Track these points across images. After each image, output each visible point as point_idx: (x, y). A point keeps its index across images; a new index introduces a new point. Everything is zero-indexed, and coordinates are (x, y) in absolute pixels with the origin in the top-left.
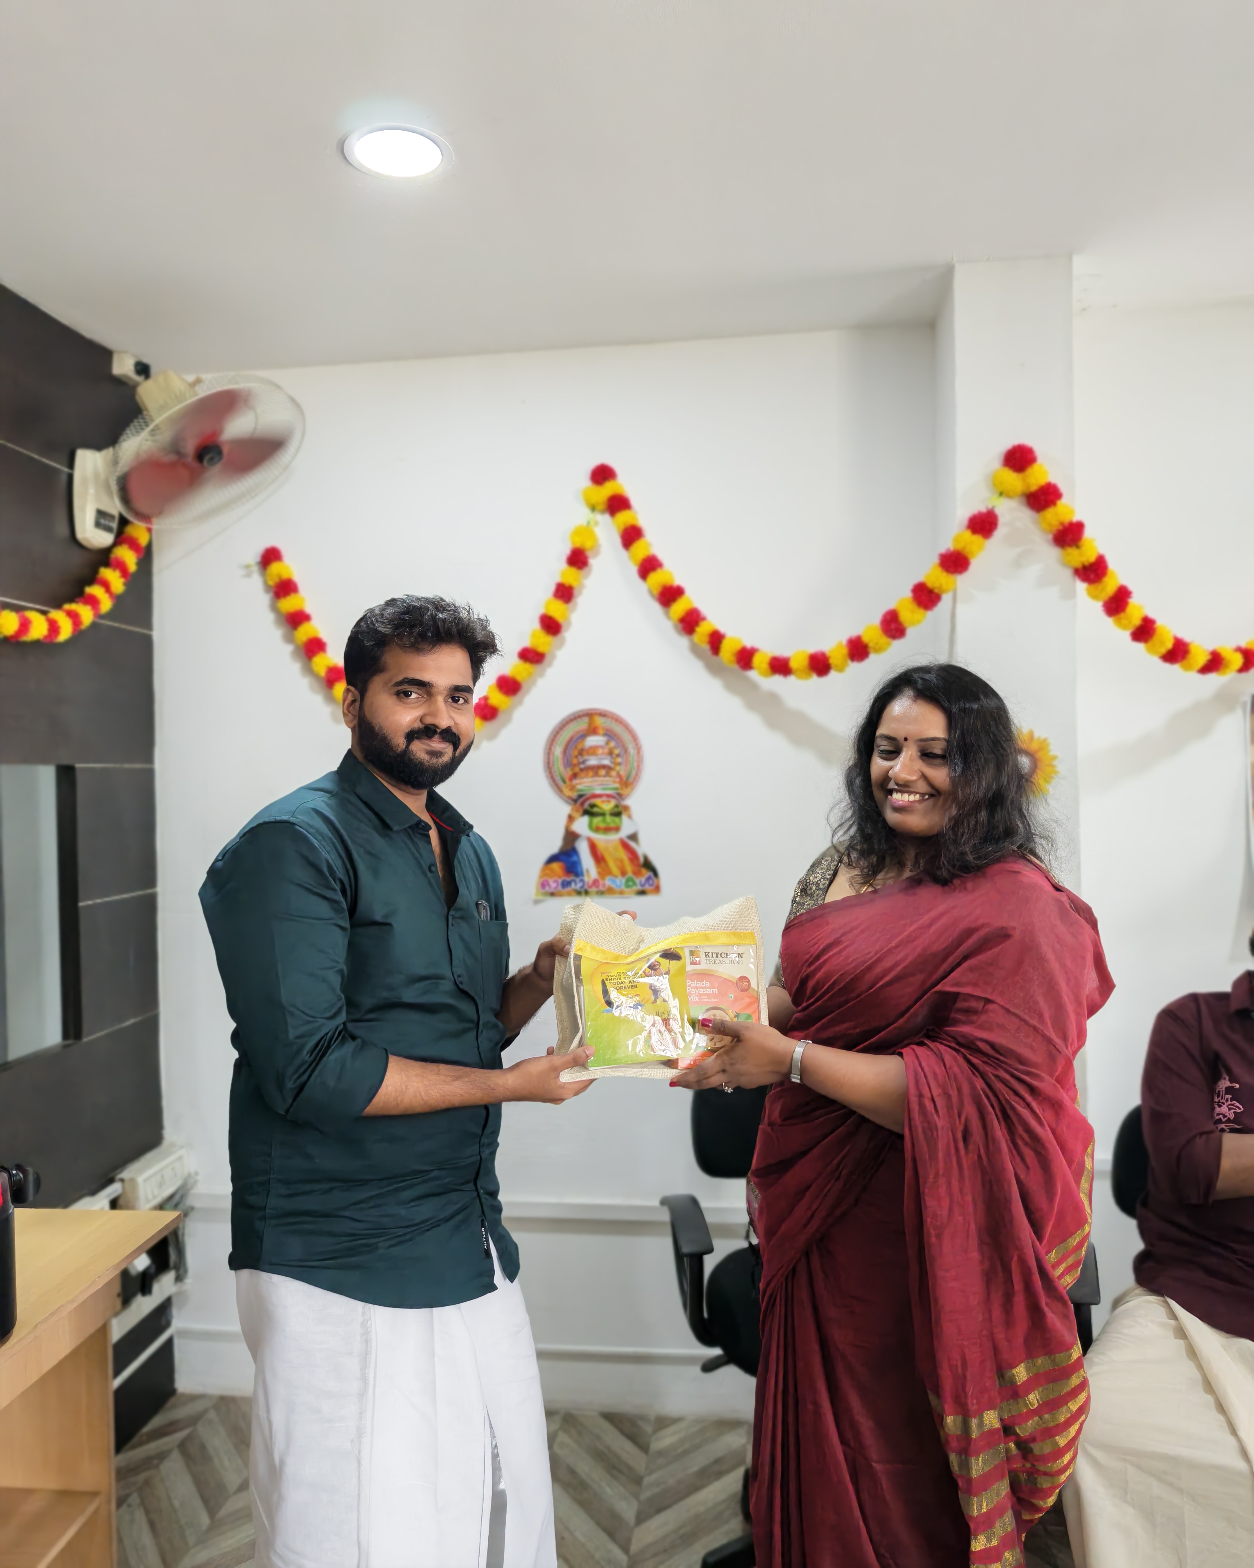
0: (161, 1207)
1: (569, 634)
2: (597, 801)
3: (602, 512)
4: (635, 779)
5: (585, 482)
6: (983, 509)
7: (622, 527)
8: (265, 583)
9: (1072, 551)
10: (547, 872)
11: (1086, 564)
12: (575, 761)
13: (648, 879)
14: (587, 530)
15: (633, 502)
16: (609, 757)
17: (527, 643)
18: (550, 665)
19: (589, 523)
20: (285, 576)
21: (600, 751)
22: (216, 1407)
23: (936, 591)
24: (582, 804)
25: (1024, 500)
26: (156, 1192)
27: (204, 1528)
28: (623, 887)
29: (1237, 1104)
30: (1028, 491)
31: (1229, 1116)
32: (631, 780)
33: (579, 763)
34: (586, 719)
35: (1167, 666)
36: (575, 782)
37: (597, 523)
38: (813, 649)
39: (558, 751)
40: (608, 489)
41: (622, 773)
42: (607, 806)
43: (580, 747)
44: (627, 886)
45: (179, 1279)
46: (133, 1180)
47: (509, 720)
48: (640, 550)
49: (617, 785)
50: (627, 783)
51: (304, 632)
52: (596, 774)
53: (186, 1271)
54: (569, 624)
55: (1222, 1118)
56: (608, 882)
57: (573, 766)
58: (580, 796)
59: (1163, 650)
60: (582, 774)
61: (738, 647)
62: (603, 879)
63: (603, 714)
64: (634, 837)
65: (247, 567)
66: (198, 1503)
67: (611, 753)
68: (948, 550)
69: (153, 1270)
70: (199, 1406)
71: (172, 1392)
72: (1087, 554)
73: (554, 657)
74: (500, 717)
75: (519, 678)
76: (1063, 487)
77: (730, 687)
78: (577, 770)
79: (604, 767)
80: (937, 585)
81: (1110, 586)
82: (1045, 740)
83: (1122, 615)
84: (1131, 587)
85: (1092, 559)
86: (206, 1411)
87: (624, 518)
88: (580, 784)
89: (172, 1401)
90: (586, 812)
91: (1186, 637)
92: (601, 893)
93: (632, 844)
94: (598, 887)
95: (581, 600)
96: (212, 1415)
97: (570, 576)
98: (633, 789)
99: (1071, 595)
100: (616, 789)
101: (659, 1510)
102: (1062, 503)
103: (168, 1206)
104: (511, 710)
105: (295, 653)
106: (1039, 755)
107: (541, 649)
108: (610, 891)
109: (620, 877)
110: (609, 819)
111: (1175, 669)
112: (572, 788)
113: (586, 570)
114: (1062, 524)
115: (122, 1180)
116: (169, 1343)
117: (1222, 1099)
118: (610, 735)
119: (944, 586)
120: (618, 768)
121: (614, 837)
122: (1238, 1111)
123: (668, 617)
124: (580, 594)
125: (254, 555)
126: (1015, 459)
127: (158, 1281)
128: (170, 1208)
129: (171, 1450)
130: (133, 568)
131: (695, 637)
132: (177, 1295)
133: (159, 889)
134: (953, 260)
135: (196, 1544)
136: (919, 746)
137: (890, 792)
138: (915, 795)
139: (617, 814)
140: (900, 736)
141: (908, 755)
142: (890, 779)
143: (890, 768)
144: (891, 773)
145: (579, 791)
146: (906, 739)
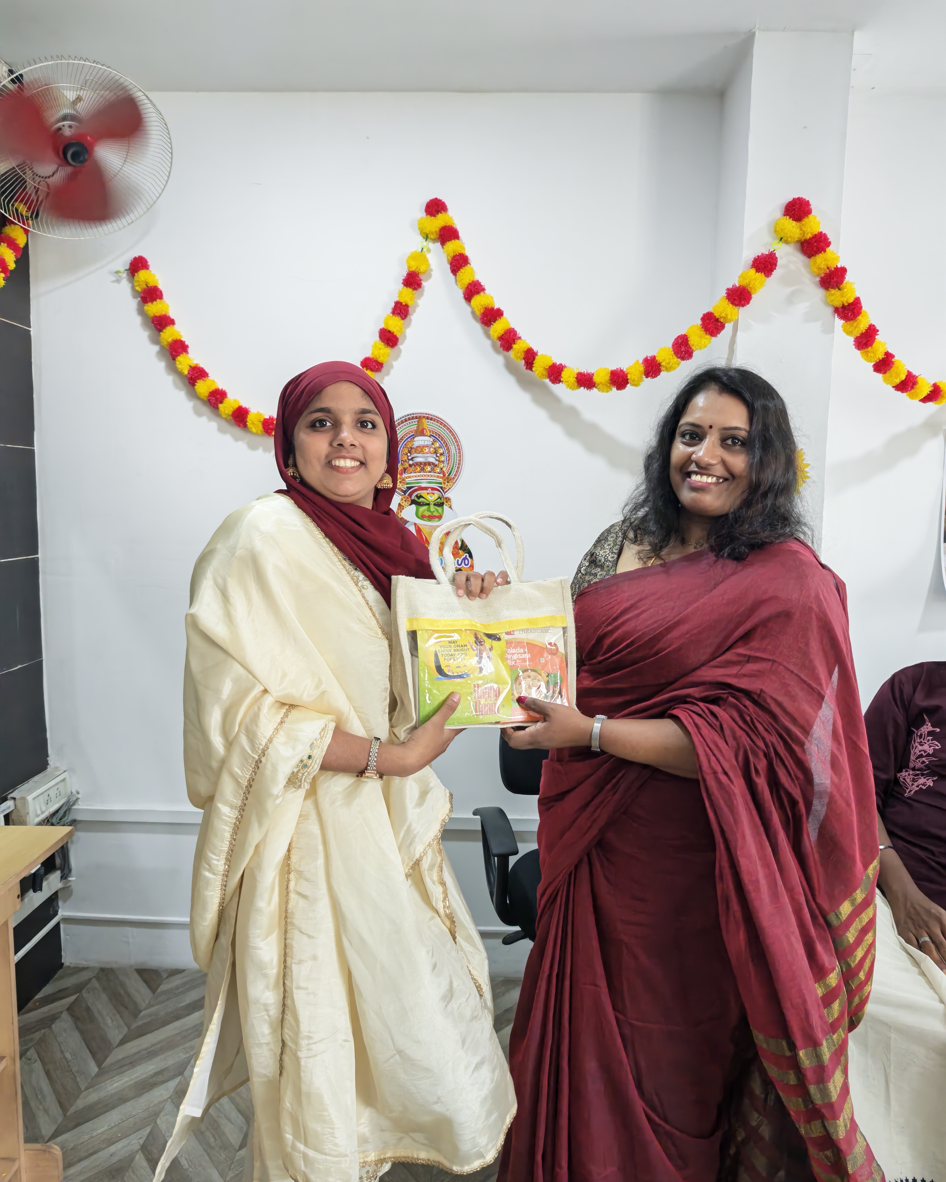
0: (48, 821)
1: (403, 347)
2: (423, 493)
3: (434, 241)
4: (455, 475)
5: (420, 213)
6: (765, 251)
7: (452, 255)
8: (133, 288)
9: (834, 293)
11: (846, 304)
12: (405, 458)
13: (465, 558)
14: (421, 255)
15: (461, 234)
16: (435, 456)
17: (369, 354)
18: (388, 374)
19: (422, 250)
20: (151, 284)
21: (427, 450)
22: (97, 977)
23: (722, 320)
24: (410, 495)
25: (799, 245)
26: (44, 808)
27: (94, 1074)
29: (937, 743)
30: (803, 239)
31: (928, 751)
32: (452, 476)
33: (409, 460)
34: (415, 422)
35: (899, 394)
36: (404, 476)
37: (429, 251)
38: (614, 366)
40: (440, 220)
41: (444, 469)
42: (432, 498)
43: (410, 445)
45: (64, 877)
46: (24, 799)
48: (466, 275)
49: (441, 480)
50: (449, 478)
51: (168, 335)
52: (423, 470)
53: (70, 870)
54: (405, 338)
55: (923, 754)
57: (403, 462)
58: (409, 488)
59: (898, 381)
60: (411, 469)
61: (549, 363)
63: (429, 418)
65: (117, 272)
66: (86, 1054)
67: (436, 452)
68: (734, 286)
69: (42, 872)
70: (84, 976)
71: (62, 965)
72: (846, 296)
73: (392, 367)
76: (831, 237)
77: (536, 400)
78: (407, 465)
80: (723, 315)
81: (862, 324)
83: (870, 349)
84: (878, 327)
85: (851, 300)
86: (90, 980)
87: (452, 246)
89: (60, 972)
90: (413, 502)
91: (917, 372)
95: (415, 317)
96: (95, 983)
97: (407, 295)
98: (454, 483)
99: (830, 330)
100: (441, 483)
102: (831, 250)
103: (54, 820)
105: (161, 353)
107: (380, 360)
110: (432, 508)
111: (903, 396)
112: (402, 481)
113: (420, 290)
114: (828, 268)
115: (14, 799)
116: (57, 928)
117: (924, 740)
118: (436, 437)
119: (729, 317)
120: (442, 465)
121: (436, 524)
122: (937, 748)
123: (488, 336)
124: (414, 311)
125: (123, 263)
126: (794, 210)
127: (47, 879)
128: (58, 823)
129: (61, 1012)
130: (12, 266)
131: (512, 354)
132: (63, 889)
133: (39, 555)
134: (755, 27)
135: (87, 1089)
136: (721, 434)
137: (689, 474)
138: (712, 478)
139: (441, 505)
140: (706, 423)
141: (711, 441)
142: (692, 462)
143: (693, 453)
144: (694, 456)
145: (407, 484)
146: (711, 427)
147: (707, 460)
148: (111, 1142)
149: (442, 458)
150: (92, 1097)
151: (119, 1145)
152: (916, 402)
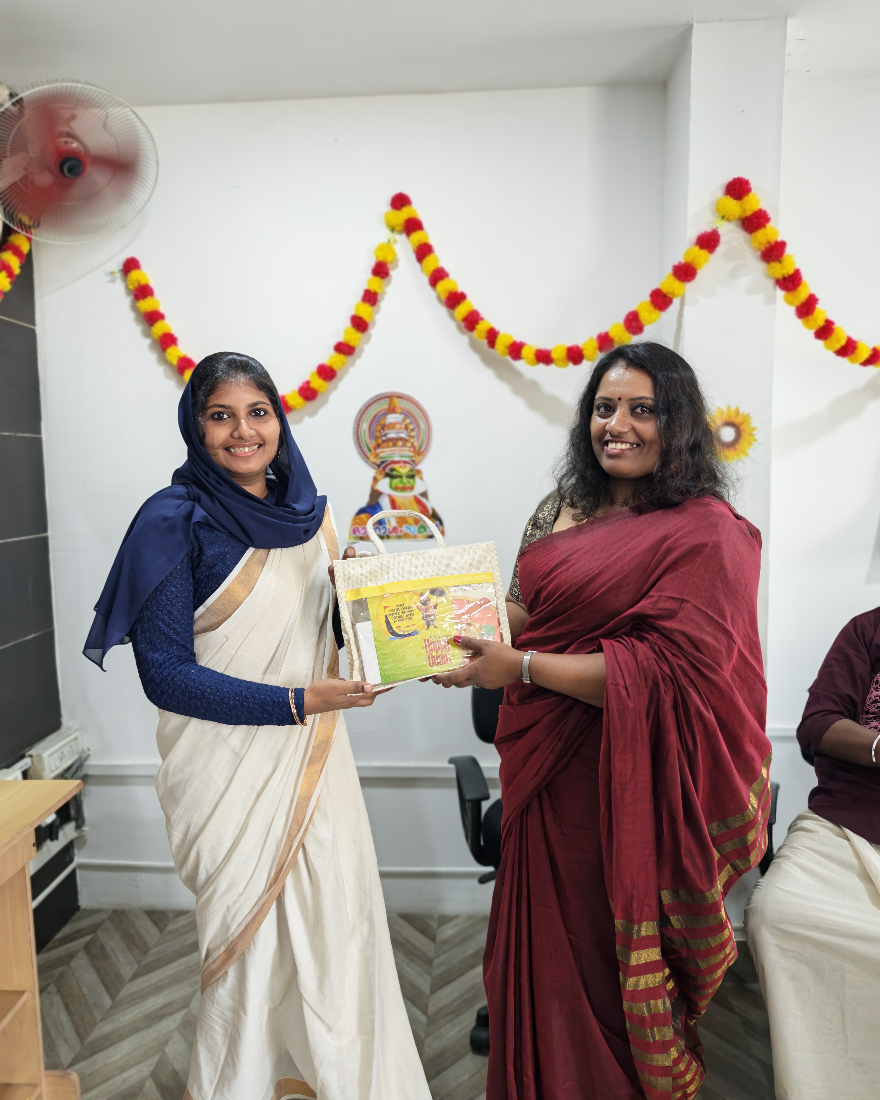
0: (62, 776)
1: (374, 332)
2: (396, 466)
3: (400, 232)
4: (425, 449)
5: (386, 207)
6: (708, 229)
7: (417, 244)
8: (127, 287)
9: (775, 265)
10: (358, 521)
11: (786, 276)
12: (378, 434)
14: (388, 246)
15: (425, 225)
16: (405, 431)
17: (341, 338)
18: (359, 356)
19: (389, 241)
20: (143, 282)
21: (398, 426)
22: (111, 918)
23: (670, 295)
24: (384, 468)
25: (740, 223)
26: (58, 764)
27: (108, 1007)
28: (416, 533)
30: (744, 216)
32: (422, 449)
33: (382, 436)
34: (387, 400)
35: (840, 359)
36: (379, 451)
37: (395, 242)
38: (570, 343)
39: (365, 426)
40: (405, 213)
41: (415, 444)
42: (404, 470)
43: (382, 423)
44: (420, 532)
45: (79, 827)
46: (39, 756)
47: (326, 401)
48: (431, 263)
49: (411, 454)
50: (420, 452)
51: (159, 329)
52: (395, 445)
53: (83, 821)
54: (374, 323)
55: (878, 699)
56: (404, 529)
57: (377, 438)
58: (383, 462)
59: (838, 346)
60: (385, 445)
61: (510, 341)
62: (401, 526)
63: (400, 397)
64: (425, 494)
65: (112, 273)
66: (101, 989)
67: (406, 428)
68: (680, 263)
69: (58, 822)
70: (97, 918)
71: (78, 908)
72: (786, 268)
73: (362, 350)
74: (319, 398)
75: (335, 367)
76: (770, 213)
77: (500, 376)
78: (380, 441)
79: (401, 439)
80: (671, 290)
81: (802, 294)
82: (748, 415)
83: (810, 317)
84: (818, 296)
85: (791, 272)
86: (103, 922)
87: (417, 237)
88: (383, 452)
89: (77, 915)
90: (387, 475)
91: (855, 337)
92: (399, 537)
93: (423, 500)
94: (396, 533)
95: (384, 304)
96: (108, 924)
97: (375, 284)
98: (424, 456)
99: (772, 300)
100: (411, 457)
101: (447, 983)
102: (770, 225)
103: (68, 775)
104: (328, 392)
105: (152, 346)
106: (742, 427)
107: (352, 343)
108: (406, 536)
109: (414, 525)
110: (405, 480)
111: (844, 361)
112: (377, 456)
113: (387, 279)
114: (769, 242)
115: (31, 756)
116: (73, 874)
117: (879, 686)
118: (406, 414)
119: (676, 292)
120: (412, 440)
121: (409, 494)
123: (453, 318)
124: (383, 298)
125: (117, 264)
126: (734, 189)
127: (63, 829)
128: (72, 778)
129: (79, 951)
130: (17, 271)
131: (475, 334)
132: (78, 838)
133: (50, 533)
134: (692, 20)
135: (102, 1020)
136: (630, 405)
137: (607, 443)
138: (626, 445)
139: (412, 477)
140: (616, 397)
141: (621, 412)
142: (607, 432)
143: (607, 424)
144: (607, 426)
145: (381, 458)
146: (620, 399)
147: (619, 429)
148: (123, 1069)
149: (413, 434)
150: (107, 1028)
151: (131, 1072)
152: (857, 367)
